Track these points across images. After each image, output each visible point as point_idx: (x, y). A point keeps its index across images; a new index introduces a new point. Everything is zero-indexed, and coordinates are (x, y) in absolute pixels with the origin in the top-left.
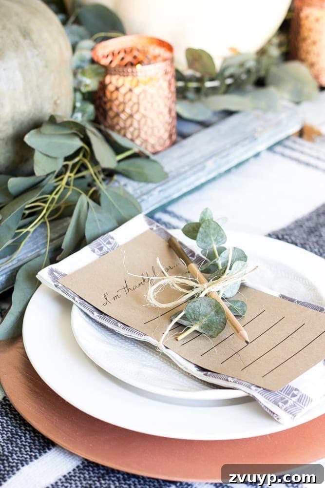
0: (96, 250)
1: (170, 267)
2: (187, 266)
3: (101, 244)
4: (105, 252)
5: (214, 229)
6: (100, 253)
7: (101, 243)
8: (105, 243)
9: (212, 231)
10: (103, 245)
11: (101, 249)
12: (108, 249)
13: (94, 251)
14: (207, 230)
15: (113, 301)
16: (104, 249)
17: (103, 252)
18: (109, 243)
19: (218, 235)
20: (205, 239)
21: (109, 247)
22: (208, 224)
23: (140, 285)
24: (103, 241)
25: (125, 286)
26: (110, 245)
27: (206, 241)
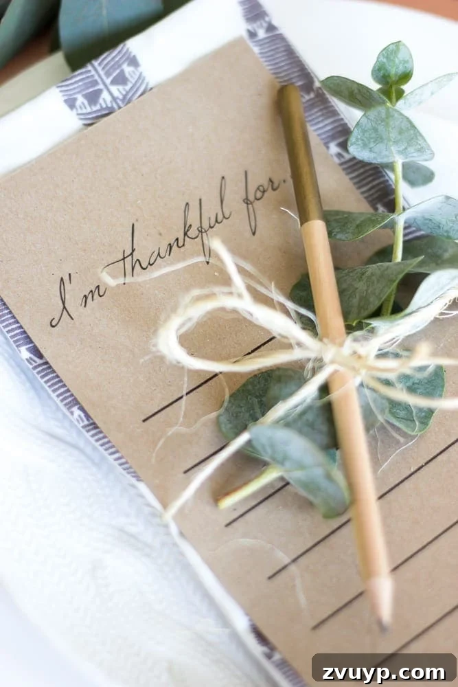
0: (80, 100)
1: (271, 180)
2: (302, 225)
3: (95, 83)
4: (102, 109)
5: (401, 133)
6: (89, 110)
7: (96, 77)
8: (108, 81)
9: (394, 134)
10: (101, 86)
11: (93, 98)
12: (114, 99)
13: (71, 103)
14: (381, 128)
15: (81, 309)
16: (101, 101)
17: (98, 107)
18: (121, 80)
19: (409, 145)
20: (372, 145)
21: (116, 94)
22: (383, 115)
23: (170, 246)
24: (102, 73)
25: (128, 252)
26: (121, 88)
27: (376, 149)
